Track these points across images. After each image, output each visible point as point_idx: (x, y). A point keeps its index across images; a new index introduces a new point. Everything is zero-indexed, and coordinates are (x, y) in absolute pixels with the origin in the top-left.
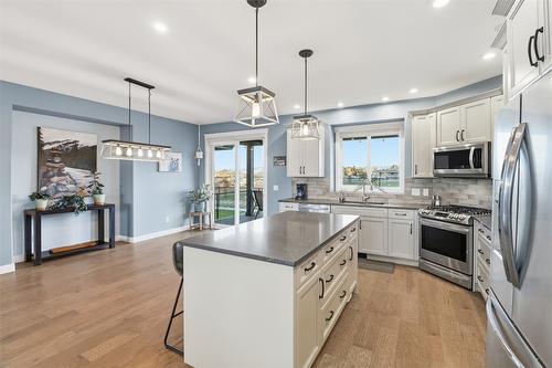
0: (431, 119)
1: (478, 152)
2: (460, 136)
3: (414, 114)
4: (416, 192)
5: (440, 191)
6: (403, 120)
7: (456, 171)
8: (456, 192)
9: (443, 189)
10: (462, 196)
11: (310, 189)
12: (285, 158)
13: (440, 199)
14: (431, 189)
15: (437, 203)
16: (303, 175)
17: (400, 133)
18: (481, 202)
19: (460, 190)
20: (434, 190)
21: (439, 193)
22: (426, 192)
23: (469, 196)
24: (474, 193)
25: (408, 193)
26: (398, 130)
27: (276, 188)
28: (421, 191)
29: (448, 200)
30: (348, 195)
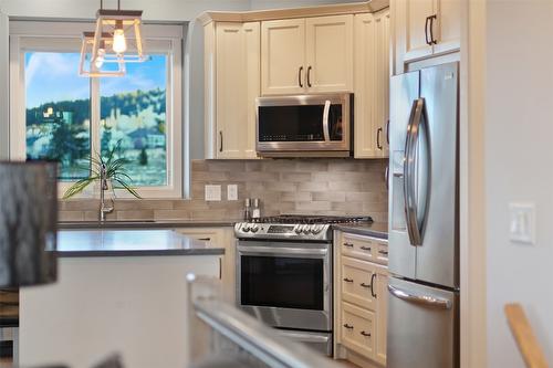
1: (336, 111)
2: (305, 77)
3: (218, 19)
4: (213, 193)
5: (261, 189)
8: (292, 188)
9: (265, 184)
10: (301, 197)
13: (260, 206)
14: (241, 184)
15: (256, 214)
18: (334, 205)
19: (298, 184)
21: (258, 192)
22: (233, 192)
23: (315, 196)
24: (322, 189)
25: (198, 196)
28: (224, 190)
29: (277, 208)
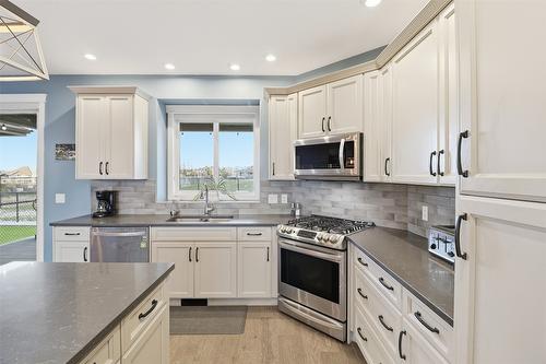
0: (290, 102)
1: (349, 146)
2: (326, 125)
3: (272, 93)
4: (273, 199)
5: (301, 197)
6: (257, 103)
7: (313, 171)
8: (319, 198)
9: (303, 194)
10: (325, 204)
11: (122, 198)
12: (72, 147)
13: (300, 208)
14: (290, 194)
15: (298, 213)
16: (104, 177)
17: (254, 122)
18: (347, 211)
19: (323, 196)
20: (294, 195)
21: (299, 199)
22: (284, 199)
23: (334, 204)
24: (338, 199)
25: (264, 200)
26: (253, 116)
27: (60, 198)
28: (279, 197)
29: (310, 209)
30: (184, 206)
